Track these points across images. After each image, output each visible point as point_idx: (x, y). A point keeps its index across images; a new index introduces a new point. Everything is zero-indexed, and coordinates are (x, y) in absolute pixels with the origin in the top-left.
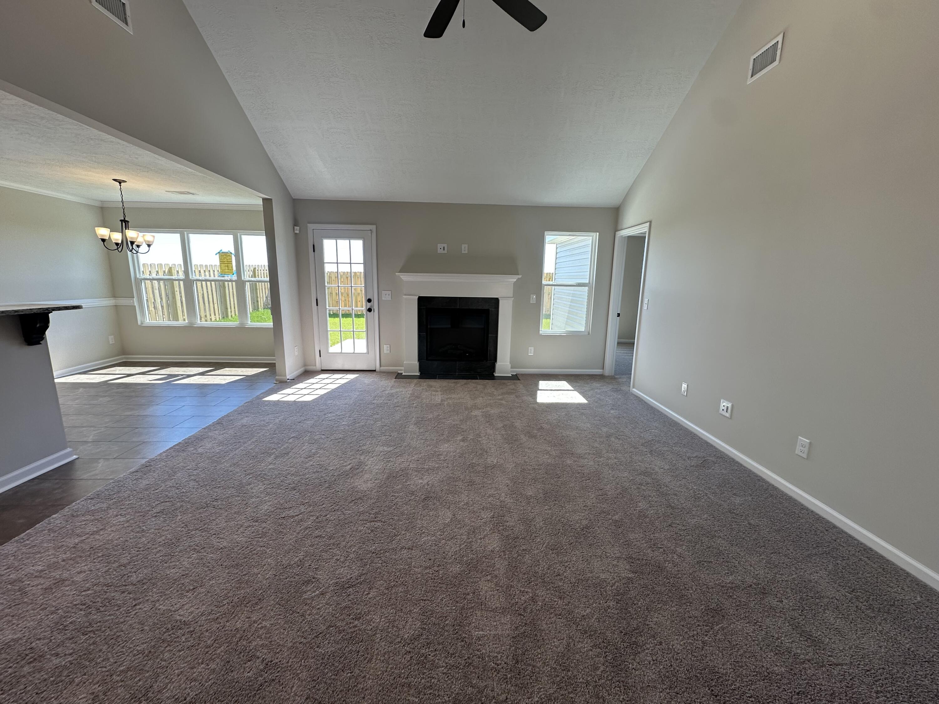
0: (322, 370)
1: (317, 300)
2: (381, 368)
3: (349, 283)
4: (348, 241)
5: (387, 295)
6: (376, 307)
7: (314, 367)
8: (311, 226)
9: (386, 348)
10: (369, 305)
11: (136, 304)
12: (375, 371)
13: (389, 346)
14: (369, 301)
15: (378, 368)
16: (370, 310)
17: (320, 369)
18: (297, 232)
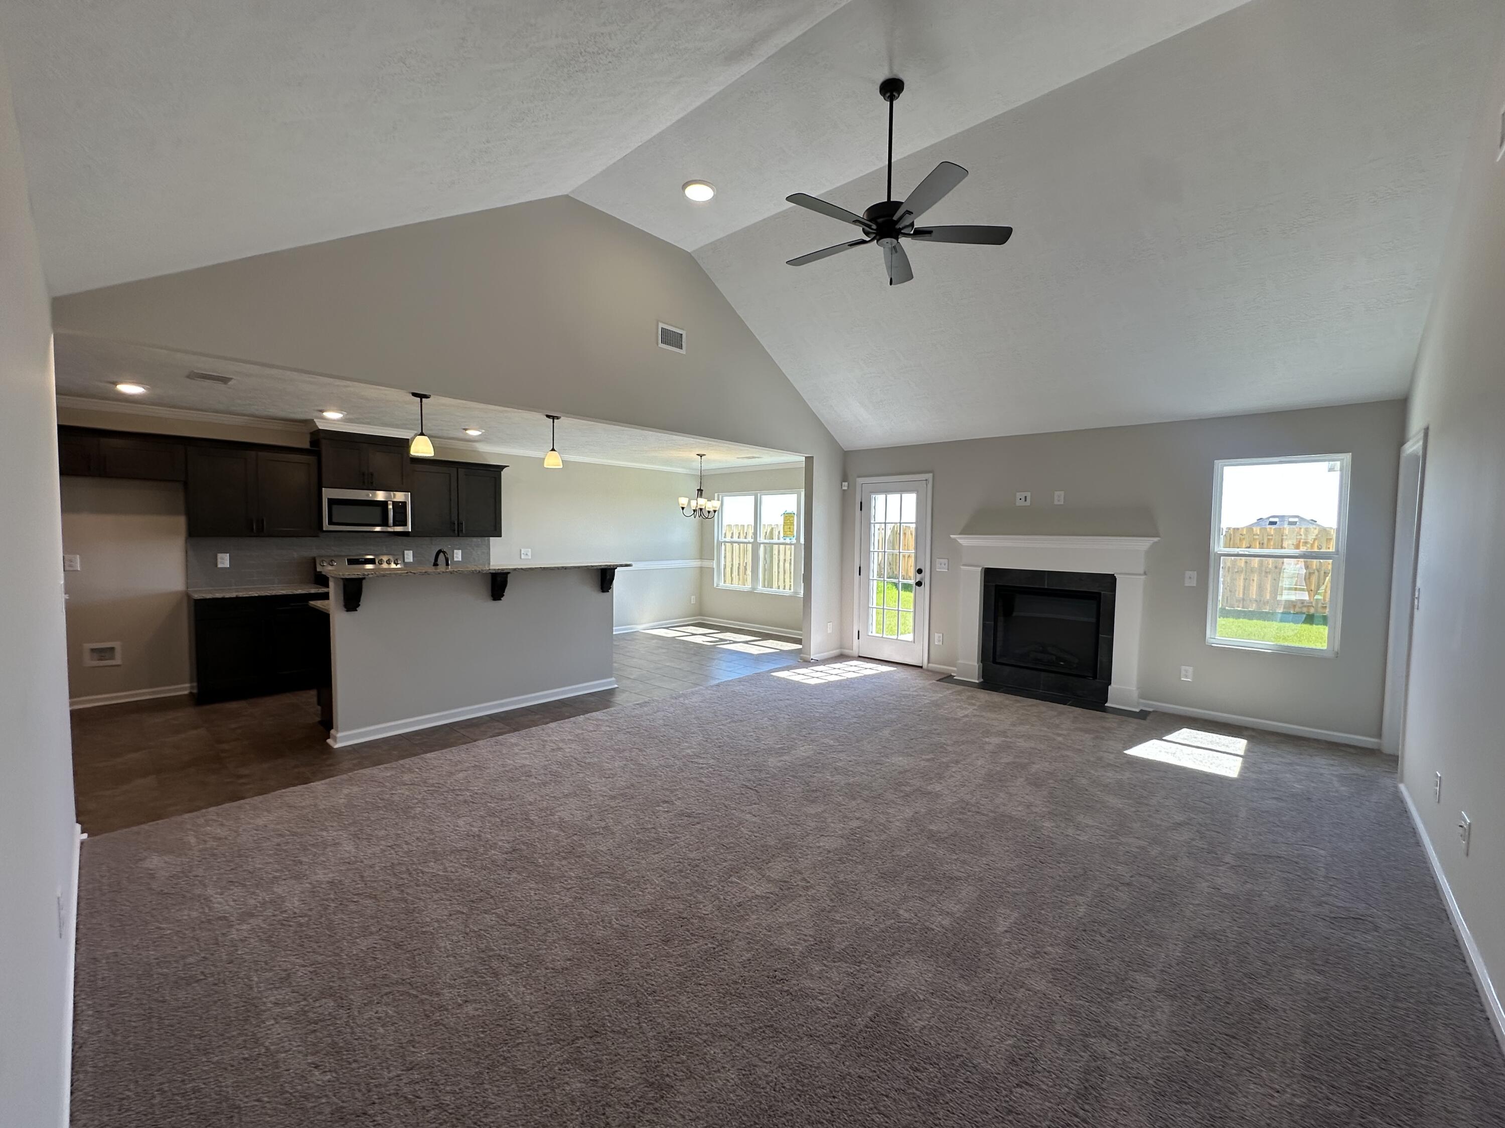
0: (859, 657)
1: (860, 568)
2: (930, 665)
3: (897, 547)
4: (899, 495)
5: (943, 565)
6: (927, 582)
7: (851, 651)
8: (860, 481)
9: (937, 638)
10: (919, 577)
11: (715, 566)
12: (921, 667)
13: (941, 635)
14: (920, 571)
15: (925, 665)
16: (919, 584)
17: (857, 655)
18: (845, 488)
